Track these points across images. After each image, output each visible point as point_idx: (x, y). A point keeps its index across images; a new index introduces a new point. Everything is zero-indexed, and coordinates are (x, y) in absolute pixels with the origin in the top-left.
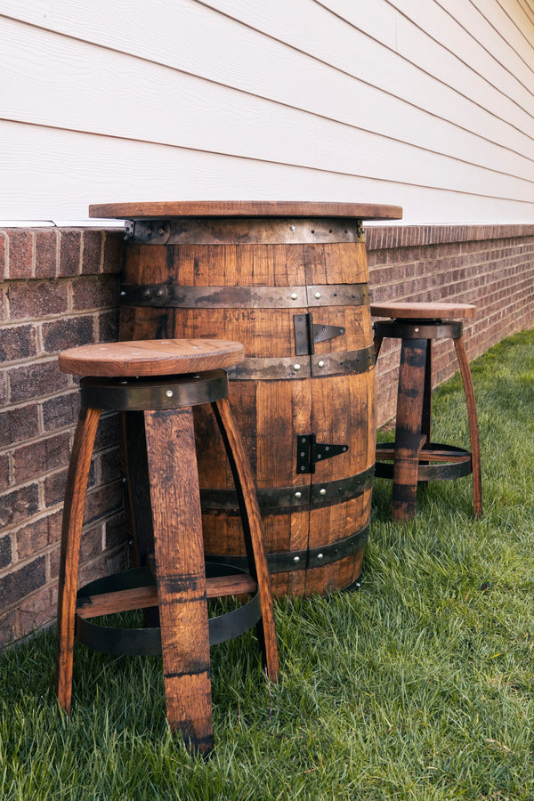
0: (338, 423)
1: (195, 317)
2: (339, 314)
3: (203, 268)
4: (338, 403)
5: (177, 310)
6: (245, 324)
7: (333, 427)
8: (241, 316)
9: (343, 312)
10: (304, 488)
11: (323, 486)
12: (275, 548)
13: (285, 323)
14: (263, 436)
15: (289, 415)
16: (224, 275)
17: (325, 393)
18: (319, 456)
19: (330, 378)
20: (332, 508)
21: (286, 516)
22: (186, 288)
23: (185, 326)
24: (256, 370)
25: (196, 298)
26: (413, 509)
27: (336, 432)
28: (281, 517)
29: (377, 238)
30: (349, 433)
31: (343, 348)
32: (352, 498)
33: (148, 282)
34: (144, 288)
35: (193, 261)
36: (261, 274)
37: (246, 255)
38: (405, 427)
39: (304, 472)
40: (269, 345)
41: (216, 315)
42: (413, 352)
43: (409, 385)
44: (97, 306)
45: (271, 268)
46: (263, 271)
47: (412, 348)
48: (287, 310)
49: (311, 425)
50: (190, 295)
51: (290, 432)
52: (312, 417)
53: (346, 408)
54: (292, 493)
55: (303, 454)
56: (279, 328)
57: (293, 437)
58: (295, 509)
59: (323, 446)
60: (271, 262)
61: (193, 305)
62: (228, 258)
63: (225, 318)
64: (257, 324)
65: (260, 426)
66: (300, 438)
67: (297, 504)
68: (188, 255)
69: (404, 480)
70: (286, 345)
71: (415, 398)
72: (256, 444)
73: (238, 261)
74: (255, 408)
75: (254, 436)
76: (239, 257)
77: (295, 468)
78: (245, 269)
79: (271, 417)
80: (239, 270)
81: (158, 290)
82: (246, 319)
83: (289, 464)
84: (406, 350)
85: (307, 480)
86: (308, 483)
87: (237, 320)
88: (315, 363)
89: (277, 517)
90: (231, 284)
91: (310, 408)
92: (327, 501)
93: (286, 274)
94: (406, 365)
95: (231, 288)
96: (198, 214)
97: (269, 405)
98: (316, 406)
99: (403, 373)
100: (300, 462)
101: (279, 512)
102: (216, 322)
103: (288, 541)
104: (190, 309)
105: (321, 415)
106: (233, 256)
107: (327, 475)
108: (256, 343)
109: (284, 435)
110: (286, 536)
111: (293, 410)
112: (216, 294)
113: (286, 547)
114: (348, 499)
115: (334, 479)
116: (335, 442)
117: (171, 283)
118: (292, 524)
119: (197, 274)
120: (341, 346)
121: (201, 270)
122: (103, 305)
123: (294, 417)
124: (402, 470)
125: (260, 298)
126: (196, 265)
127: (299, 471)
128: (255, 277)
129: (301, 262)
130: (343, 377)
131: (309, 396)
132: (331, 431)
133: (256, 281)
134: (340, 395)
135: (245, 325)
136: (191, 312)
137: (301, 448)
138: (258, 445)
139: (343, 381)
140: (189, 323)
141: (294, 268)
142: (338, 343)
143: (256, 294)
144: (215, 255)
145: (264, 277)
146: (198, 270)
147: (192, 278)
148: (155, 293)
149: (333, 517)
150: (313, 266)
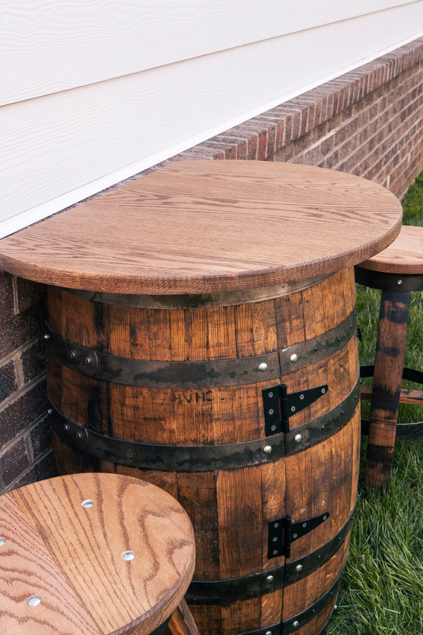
0: (318, 494)
1: (136, 396)
2: (320, 371)
3: (142, 337)
4: (318, 473)
5: (111, 385)
6: (201, 406)
7: (312, 500)
8: (194, 397)
9: (326, 365)
10: (277, 570)
11: (299, 563)
12: (244, 628)
13: (252, 400)
14: (226, 529)
15: (258, 502)
16: (170, 348)
17: (303, 467)
18: (295, 536)
19: (308, 450)
20: (310, 578)
21: (256, 600)
22: (122, 360)
23: (123, 404)
24: (215, 460)
25: (135, 373)
26: (389, 470)
27: (315, 504)
28: (249, 601)
29: (344, 98)
30: (330, 499)
31: (325, 409)
32: (333, 556)
33: (74, 340)
34: (70, 347)
35: (128, 327)
36: (219, 345)
37: (198, 322)
38: (383, 386)
39: (277, 556)
40: (231, 428)
41: (162, 396)
42: (395, 306)
43: (387, 343)
44: (17, 347)
45: (232, 336)
46: (222, 341)
47: (394, 302)
48: (254, 385)
49: (285, 507)
50: (126, 370)
51: (260, 519)
52: (286, 499)
53: (327, 475)
54: (262, 578)
55: (275, 539)
56: (244, 407)
57: (264, 524)
58: (267, 591)
59: (299, 524)
60: (232, 329)
61: (132, 382)
62: (174, 326)
63: (173, 399)
64: (215, 406)
65: (222, 518)
66: (271, 524)
67: (268, 586)
68: (121, 319)
69: (379, 441)
70: (254, 426)
71: (395, 357)
72: (217, 537)
73: (187, 330)
74: (215, 500)
75: (215, 530)
76: (188, 324)
77: (266, 553)
78: (197, 340)
79: (236, 508)
80: (189, 341)
81: (86, 356)
82: (201, 402)
83: (259, 551)
84: (387, 303)
85: (281, 561)
86: (282, 564)
87: (189, 402)
88: (290, 439)
89: (245, 602)
90: (181, 359)
91: (284, 488)
92: (304, 573)
93: (252, 341)
94: (386, 320)
95: (179, 363)
96: (128, 293)
97: (233, 494)
98: (291, 486)
99: (382, 330)
100: (272, 546)
101: (248, 597)
102: (162, 404)
103: (259, 621)
104: (128, 385)
105: (298, 493)
106: (180, 324)
107: (304, 550)
108: (215, 427)
109: (253, 524)
110: (256, 616)
111: (263, 497)
112: (160, 370)
113: (256, 625)
114: (328, 560)
115: (312, 551)
116: (314, 514)
117: (102, 348)
118: (263, 605)
119: (134, 344)
120: (323, 407)
121: (140, 340)
122: (24, 340)
123: (264, 503)
124: (378, 431)
125: (218, 375)
126: (133, 333)
127: (270, 556)
128: (211, 349)
129: (272, 321)
130: (325, 443)
131: (282, 477)
132: (309, 504)
133: (212, 354)
134: (320, 464)
135: (200, 408)
136: (129, 389)
137: (272, 532)
138: (220, 539)
139: (324, 447)
140: (128, 401)
141: (263, 332)
142: (319, 406)
143: (213, 370)
144: (157, 322)
145: (223, 348)
146: (135, 339)
147: (128, 349)
148: (82, 357)
149: (309, 584)
150: (287, 324)
